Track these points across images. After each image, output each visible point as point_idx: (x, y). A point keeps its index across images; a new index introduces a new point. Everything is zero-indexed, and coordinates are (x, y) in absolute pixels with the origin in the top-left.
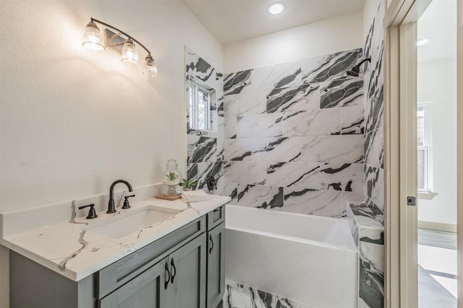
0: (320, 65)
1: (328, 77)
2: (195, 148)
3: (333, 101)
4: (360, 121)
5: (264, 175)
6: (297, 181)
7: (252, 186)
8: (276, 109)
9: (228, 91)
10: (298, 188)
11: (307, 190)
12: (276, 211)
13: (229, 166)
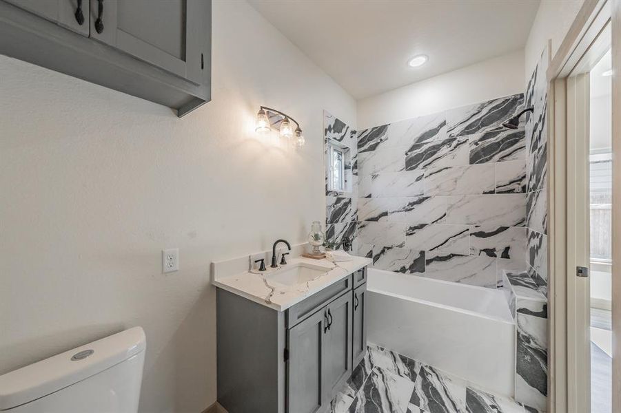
0: (469, 116)
1: (479, 128)
2: (333, 209)
3: (485, 155)
4: (520, 178)
5: (402, 238)
6: (442, 245)
7: (389, 248)
8: (417, 166)
9: (363, 149)
10: (443, 252)
11: (454, 255)
12: (416, 277)
13: (364, 226)
